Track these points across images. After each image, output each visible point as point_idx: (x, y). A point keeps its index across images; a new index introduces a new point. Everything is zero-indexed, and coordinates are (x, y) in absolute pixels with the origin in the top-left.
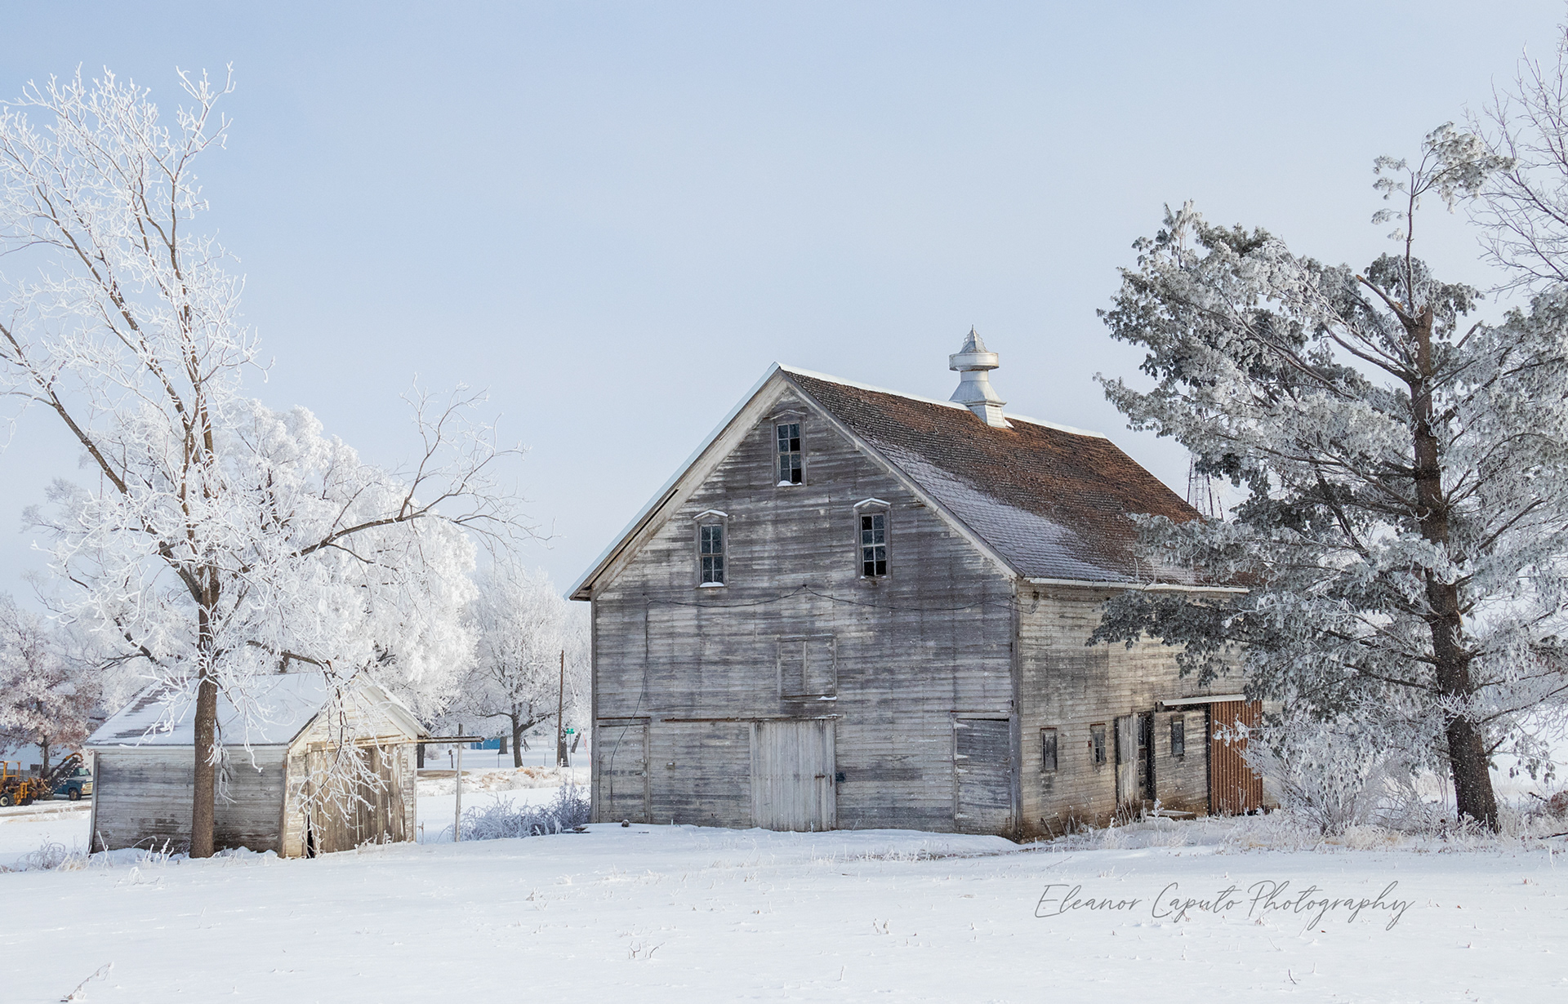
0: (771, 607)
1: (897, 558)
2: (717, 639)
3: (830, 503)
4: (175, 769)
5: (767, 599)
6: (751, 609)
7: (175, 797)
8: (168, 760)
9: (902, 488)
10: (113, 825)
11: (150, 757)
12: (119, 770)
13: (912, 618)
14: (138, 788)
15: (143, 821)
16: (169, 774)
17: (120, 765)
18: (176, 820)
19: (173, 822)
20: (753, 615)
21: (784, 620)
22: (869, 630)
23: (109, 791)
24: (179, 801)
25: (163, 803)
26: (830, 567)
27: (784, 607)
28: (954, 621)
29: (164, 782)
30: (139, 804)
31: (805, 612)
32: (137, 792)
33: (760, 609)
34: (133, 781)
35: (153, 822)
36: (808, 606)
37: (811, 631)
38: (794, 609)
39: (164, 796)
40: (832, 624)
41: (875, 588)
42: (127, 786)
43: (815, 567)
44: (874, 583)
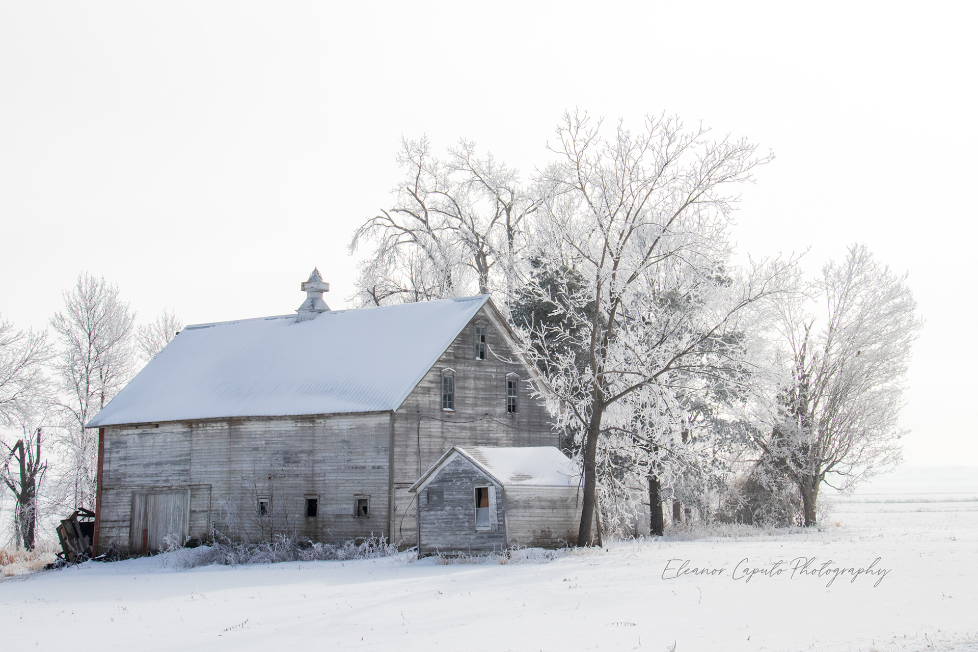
0: (473, 425)
1: (522, 405)
2: (450, 440)
3: (497, 372)
4: (545, 500)
5: (471, 420)
6: (464, 425)
7: (548, 517)
8: (541, 495)
9: (523, 369)
10: (517, 534)
11: (532, 493)
12: (517, 501)
13: (526, 435)
14: (528, 512)
15: (534, 532)
16: (543, 504)
17: (517, 498)
18: (550, 530)
19: (549, 531)
20: (465, 428)
21: (478, 432)
22: (510, 440)
23: (513, 514)
24: (550, 519)
25: (542, 521)
26: (496, 406)
27: (477, 424)
28: (540, 438)
29: (541, 508)
30: (530, 521)
31: (486, 428)
32: (528, 514)
33: (468, 425)
34: (525, 507)
35: (539, 531)
36: (487, 425)
37: (488, 439)
38: (481, 426)
39: (542, 516)
40: (496, 435)
41: (513, 418)
42: (523, 511)
43: (490, 405)
44: (513, 416)
